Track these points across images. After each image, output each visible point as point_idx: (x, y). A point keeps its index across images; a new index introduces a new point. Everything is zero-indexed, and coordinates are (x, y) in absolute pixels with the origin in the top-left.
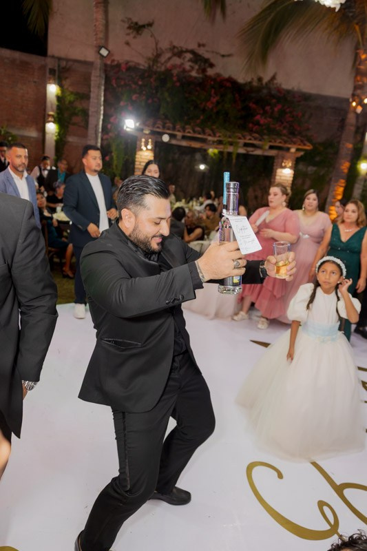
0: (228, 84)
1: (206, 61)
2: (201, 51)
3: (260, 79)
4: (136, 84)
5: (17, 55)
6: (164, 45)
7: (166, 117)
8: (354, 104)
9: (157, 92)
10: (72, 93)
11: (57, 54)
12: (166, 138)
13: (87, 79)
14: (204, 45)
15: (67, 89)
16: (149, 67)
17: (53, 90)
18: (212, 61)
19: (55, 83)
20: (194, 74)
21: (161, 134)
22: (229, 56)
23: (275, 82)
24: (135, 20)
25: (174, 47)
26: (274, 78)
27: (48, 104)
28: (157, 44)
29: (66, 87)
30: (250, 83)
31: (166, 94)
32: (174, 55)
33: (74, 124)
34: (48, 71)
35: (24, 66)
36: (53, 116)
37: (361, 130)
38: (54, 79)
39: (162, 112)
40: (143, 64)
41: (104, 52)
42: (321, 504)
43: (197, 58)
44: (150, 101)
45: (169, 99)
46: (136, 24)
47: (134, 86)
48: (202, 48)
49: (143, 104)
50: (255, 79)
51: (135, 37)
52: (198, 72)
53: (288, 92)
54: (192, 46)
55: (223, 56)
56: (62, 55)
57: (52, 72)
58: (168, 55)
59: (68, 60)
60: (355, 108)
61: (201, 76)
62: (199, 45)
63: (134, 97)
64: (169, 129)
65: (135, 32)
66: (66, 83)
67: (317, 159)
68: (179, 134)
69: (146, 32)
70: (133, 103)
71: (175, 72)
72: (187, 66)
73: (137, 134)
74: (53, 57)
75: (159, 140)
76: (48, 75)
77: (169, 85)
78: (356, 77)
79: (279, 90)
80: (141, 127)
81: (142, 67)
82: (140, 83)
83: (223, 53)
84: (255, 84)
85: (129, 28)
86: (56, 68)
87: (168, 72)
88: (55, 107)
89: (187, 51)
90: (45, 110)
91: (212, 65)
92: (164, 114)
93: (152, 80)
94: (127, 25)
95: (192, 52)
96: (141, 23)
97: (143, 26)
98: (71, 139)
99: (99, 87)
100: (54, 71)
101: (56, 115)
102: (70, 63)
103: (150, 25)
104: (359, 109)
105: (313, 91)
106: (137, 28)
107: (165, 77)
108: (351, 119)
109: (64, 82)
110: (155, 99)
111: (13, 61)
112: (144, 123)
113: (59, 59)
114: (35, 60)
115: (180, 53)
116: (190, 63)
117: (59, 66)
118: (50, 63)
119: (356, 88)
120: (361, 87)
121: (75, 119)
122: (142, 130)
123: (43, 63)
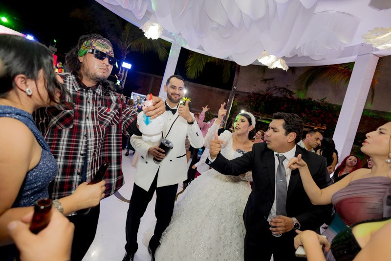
0: (296, 101)
1: (291, 92)
2: (288, 88)
5: (221, 90)
14: (289, 86)
16: (264, 93)
18: (294, 92)
22: (301, 90)
23: (325, 101)
24: (265, 78)
25: (276, 87)
28: (269, 86)
31: (263, 103)
35: (222, 93)
41: (235, 87)
43: (285, 90)
44: (257, 105)
50: (307, 99)
54: (285, 87)
55: (298, 90)
61: (290, 97)
62: (287, 86)
65: (264, 82)
68: (260, 117)
69: (268, 82)
85: (262, 80)
87: (267, 95)
89: (281, 88)
95: (283, 88)
97: (269, 80)
103: (272, 79)
106: (266, 80)
111: (219, 92)
114: (227, 91)
123: (230, 92)
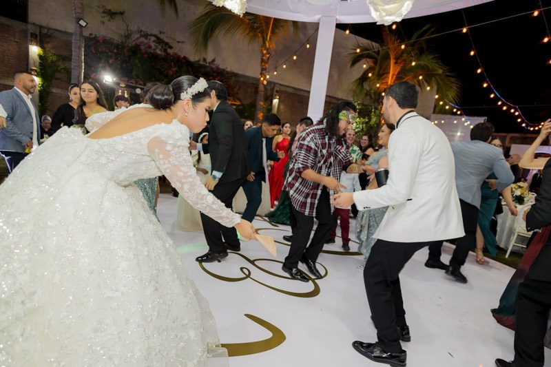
0: (184, 61)
1: (167, 44)
2: (162, 36)
3: (205, 60)
4: (112, 52)
6: (134, 28)
7: (138, 77)
8: (262, 79)
9: (130, 59)
10: (54, 54)
11: (37, 22)
12: (138, 91)
13: (68, 45)
14: (163, 33)
15: (49, 51)
16: (122, 42)
17: (35, 50)
18: (171, 45)
19: (37, 45)
20: (158, 52)
21: (135, 88)
22: (183, 42)
23: (215, 63)
24: (109, 7)
25: (141, 31)
26: (214, 60)
27: (31, 61)
28: (127, 27)
29: (47, 49)
30: (199, 61)
31: (137, 61)
32: (142, 36)
33: (57, 79)
34: (29, 34)
36: (36, 71)
37: (270, 98)
38: (36, 42)
39: (134, 73)
40: (117, 39)
41: (82, 23)
42: (242, 269)
43: (159, 41)
44: (124, 65)
45: (139, 65)
46: (110, 10)
47: (110, 53)
48: (162, 34)
49: (119, 66)
50: (202, 59)
51: (109, 20)
52: (161, 50)
53: (224, 70)
54: (155, 32)
55: (179, 42)
56: (43, 24)
57: (34, 36)
58: (138, 36)
59: (49, 29)
60: (263, 81)
61: (163, 54)
62: (161, 33)
63: (111, 61)
64: (140, 85)
65: (109, 17)
66: (49, 46)
67: (246, 114)
70: (110, 65)
71: (142, 47)
72: (153, 45)
73: (115, 87)
74: (34, 24)
75: (134, 92)
76: (29, 37)
77: (139, 56)
78: (262, 63)
79: (218, 68)
80: (118, 81)
81: (115, 42)
82: (115, 51)
83: (178, 40)
84: (202, 63)
85: (104, 12)
86: (38, 33)
87: (137, 47)
88: (37, 64)
89: (151, 35)
90: (27, 65)
91: (171, 47)
92: (136, 75)
93: (125, 51)
94: (102, 11)
95: (155, 36)
96: (113, 11)
97: (116, 13)
98: (54, 91)
99: (80, 48)
100: (36, 35)
101: (38, 70)
102: (52, 31)
103: (122, 13)
104: (265, 82)
105: (240, 73)
106: (112, 14)
107: (135, 50)
108: (261, 88)
109: (46, 46)
110: (129, 64)
112: (120, 79)
113: (41, 27)
115: (146, 36)
116: (154, 43)
117: (40, 32)
118: (31, 29)
119: (262, 69)
120: (265, 69)
121: (58, 75)
122: (118, 84)
123: (24, 27)
